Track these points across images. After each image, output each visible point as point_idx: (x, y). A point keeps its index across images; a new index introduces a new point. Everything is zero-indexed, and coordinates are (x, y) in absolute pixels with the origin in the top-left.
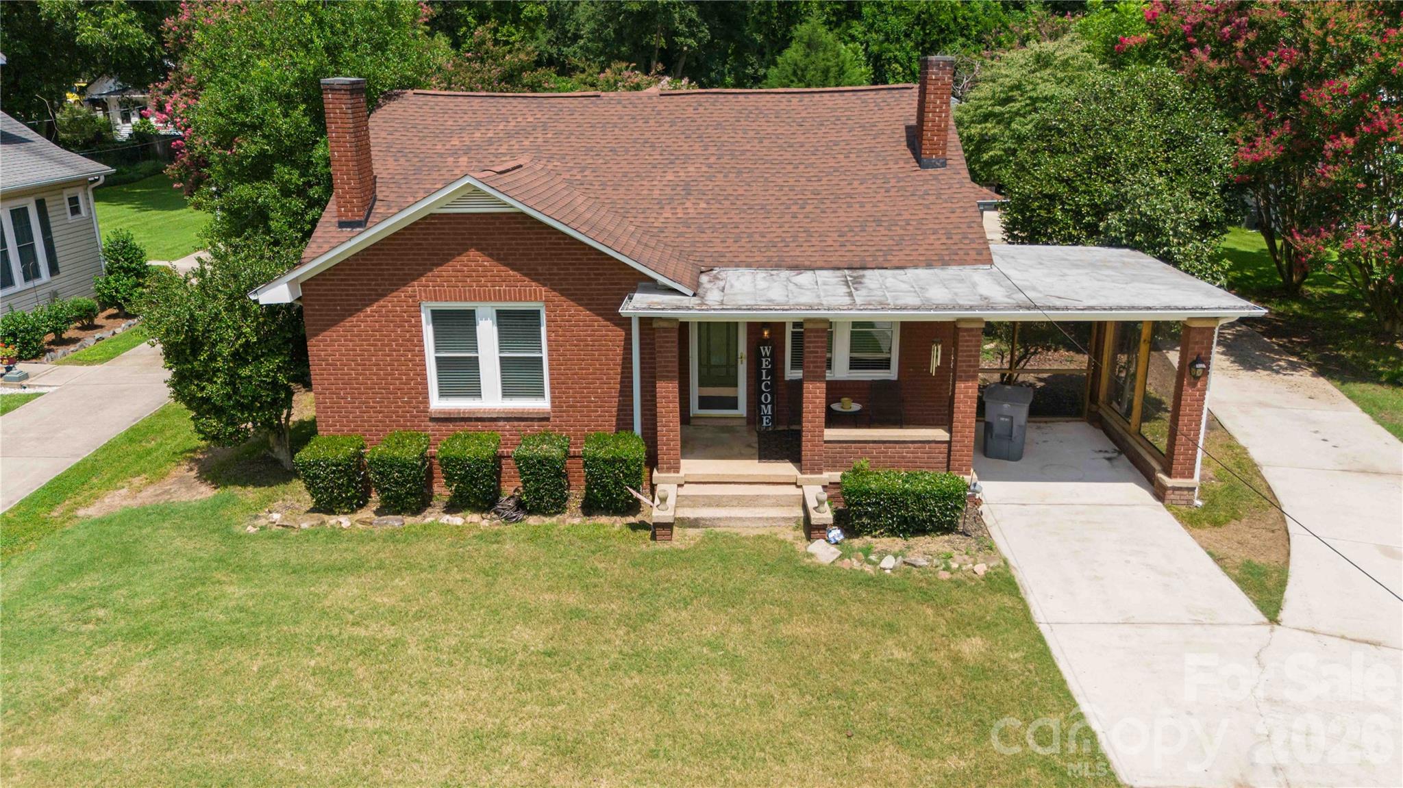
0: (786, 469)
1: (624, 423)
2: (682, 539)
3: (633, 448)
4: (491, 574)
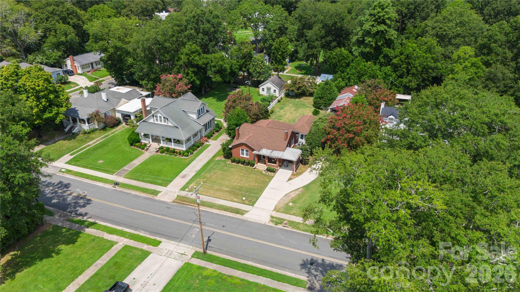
0: (264, 165)
1: (254, 160)
2: (255, 170)
3: (254, 162)
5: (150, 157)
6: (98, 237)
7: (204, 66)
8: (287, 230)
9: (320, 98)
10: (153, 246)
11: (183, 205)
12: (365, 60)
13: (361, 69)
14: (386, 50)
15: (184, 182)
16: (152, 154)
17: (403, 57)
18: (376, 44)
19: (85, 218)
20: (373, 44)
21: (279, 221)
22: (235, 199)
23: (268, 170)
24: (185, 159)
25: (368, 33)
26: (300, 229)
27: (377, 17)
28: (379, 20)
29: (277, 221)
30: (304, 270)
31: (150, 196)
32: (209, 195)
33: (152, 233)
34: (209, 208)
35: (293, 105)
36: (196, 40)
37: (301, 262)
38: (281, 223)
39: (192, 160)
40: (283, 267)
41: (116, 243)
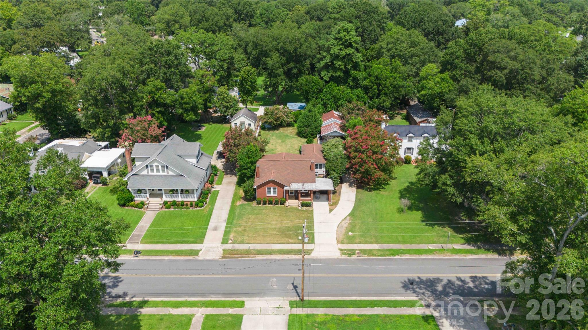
0: (297, 201)
1: (283, 197)
2: (289, 207)
3: (284, 199)
4: (274, 210)
5: (157, 215)
6: (165, 315)
7: (173, 104)
8: (364, 259)
9: (306, 126)
10: (238, 307)
11: (237, 259)
12: (336, 85)
13: (336, 93)
14: (353, 72)
15: (220, 234)
16: (157, 212)
17: (372, 78)
18: (345, 67)
19: (127, 299)
20: (343, 67)
21: (351, 253)
22: (290, 241)
23: (303, 205)
24: (203, 210)
25: (336, 57)
26: (375, 255)
27: (344, 40)
28: (346, 44)
29: (349, 252)
30: (409, 291)
31: (191, 258)
32: (259, 242)
33: (225, 295)
34: (269, 255)
35: (276, 137)
36: (158, 76)
37: (402, 285)
38: (354, 254)
39: (211, 211)
40: (388, 294)
41: (193, 315)
